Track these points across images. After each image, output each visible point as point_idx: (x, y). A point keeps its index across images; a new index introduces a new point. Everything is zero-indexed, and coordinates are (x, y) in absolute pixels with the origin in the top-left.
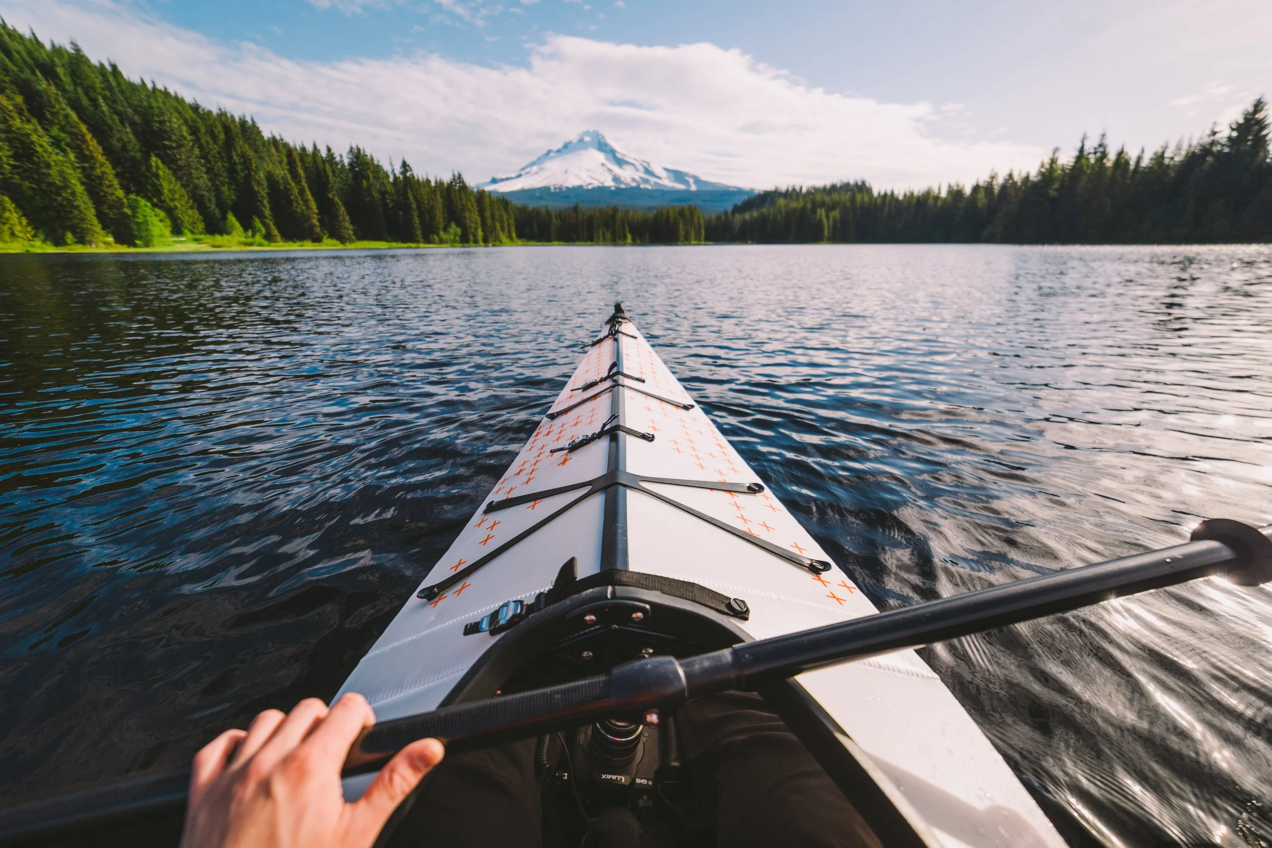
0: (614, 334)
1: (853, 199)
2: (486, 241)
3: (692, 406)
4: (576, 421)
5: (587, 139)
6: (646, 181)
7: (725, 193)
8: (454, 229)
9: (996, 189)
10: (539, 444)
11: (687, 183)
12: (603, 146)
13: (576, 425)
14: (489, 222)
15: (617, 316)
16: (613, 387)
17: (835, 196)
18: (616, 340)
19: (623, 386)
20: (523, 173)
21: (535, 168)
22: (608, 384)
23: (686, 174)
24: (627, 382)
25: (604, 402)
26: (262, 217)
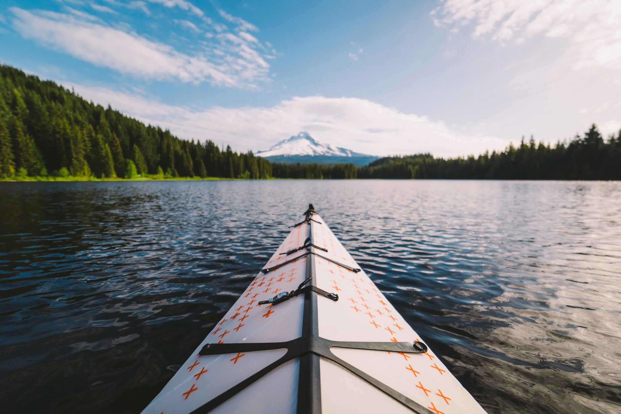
0: (308, 221)
1: (424, 161)
2: (260, 178)
3: (359, 270)
4: (280, 277)
5: (302, 135)
6: (328, 152)
7: (364, 158)
8: (247, 173)
9: (489, 157)
10: (253, 292)
11: (347, 153)
12: (308, 138)
13: (280, 280)
14: (262, 170)
15: (310, 211)
16: (307, 254)
17: (417, 160)
18: (309, 224)
19: (314, 254)
20: (272, 149)
21: (278, 147)
22: (303, 252)
23: (346, 150)
24: (316, 251)
25: (301, 265)
26: (170, 167)
